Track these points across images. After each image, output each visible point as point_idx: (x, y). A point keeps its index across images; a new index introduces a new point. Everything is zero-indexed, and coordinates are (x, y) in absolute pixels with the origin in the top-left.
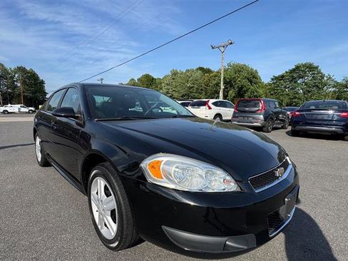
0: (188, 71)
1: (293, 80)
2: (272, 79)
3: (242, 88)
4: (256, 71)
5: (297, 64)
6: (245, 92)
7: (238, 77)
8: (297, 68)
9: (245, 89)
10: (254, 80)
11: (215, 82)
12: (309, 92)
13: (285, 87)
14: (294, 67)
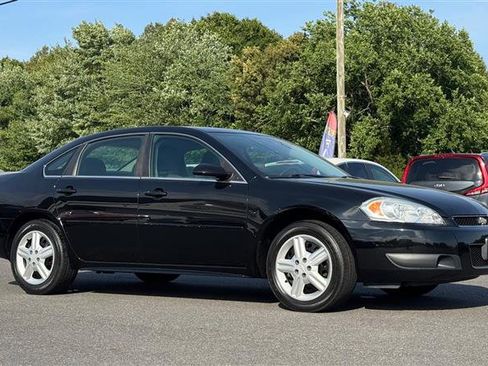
0: (155, 31)
3: (409, 109)
4: (463, 35)
6: (424, 129)
7: (392, 64)
9: (421, 115)
10: (458, 75)
11: (289, 85)
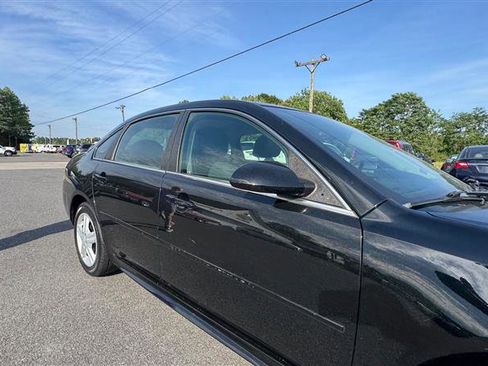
1: (390, 115)
2: (361, 114)
4: (340, 101)
5: (394, 93)
8: (395, 98)
12: (410, 132)
13: (379, 125)
14: (391, 98)
